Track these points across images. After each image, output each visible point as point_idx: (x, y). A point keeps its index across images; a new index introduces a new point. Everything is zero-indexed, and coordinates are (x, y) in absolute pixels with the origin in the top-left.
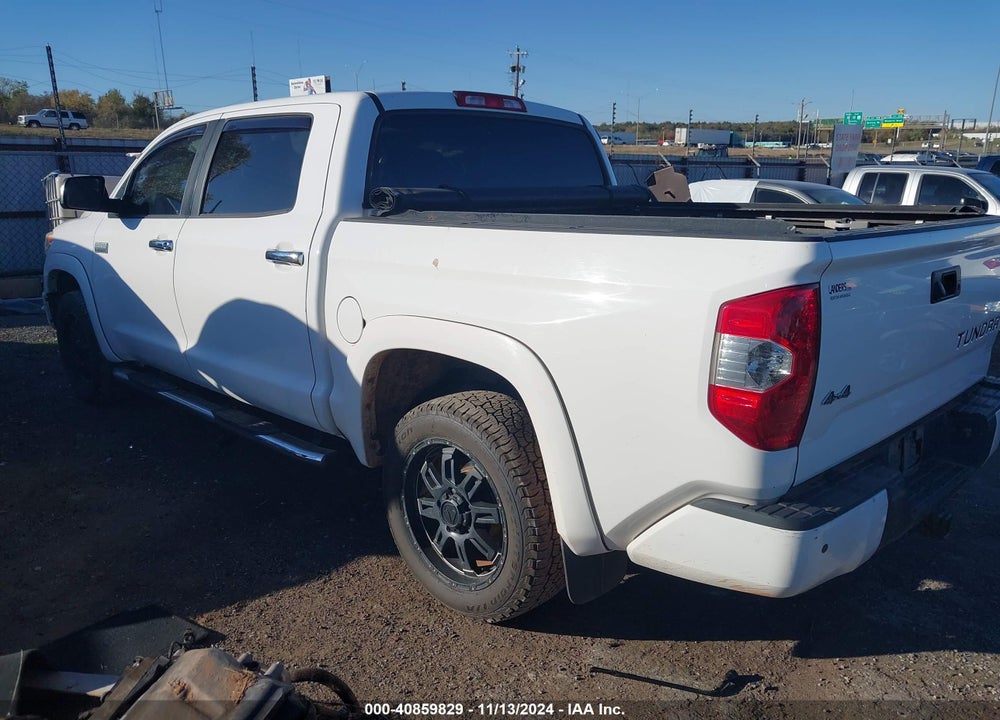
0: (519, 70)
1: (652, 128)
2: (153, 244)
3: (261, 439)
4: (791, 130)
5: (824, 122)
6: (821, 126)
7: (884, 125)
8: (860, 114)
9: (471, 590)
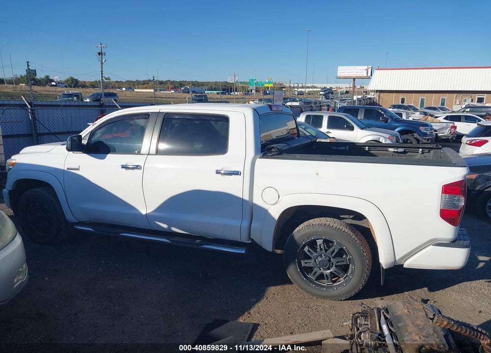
0: (102, 54)
1: (161, 83)
2: (123, 167)
3: (204, 248)
4: (225, 86)
5: (241, 83)
6: (240, 85)
7: (265, 85)
8: (256, 80)
9: (334, 290)
